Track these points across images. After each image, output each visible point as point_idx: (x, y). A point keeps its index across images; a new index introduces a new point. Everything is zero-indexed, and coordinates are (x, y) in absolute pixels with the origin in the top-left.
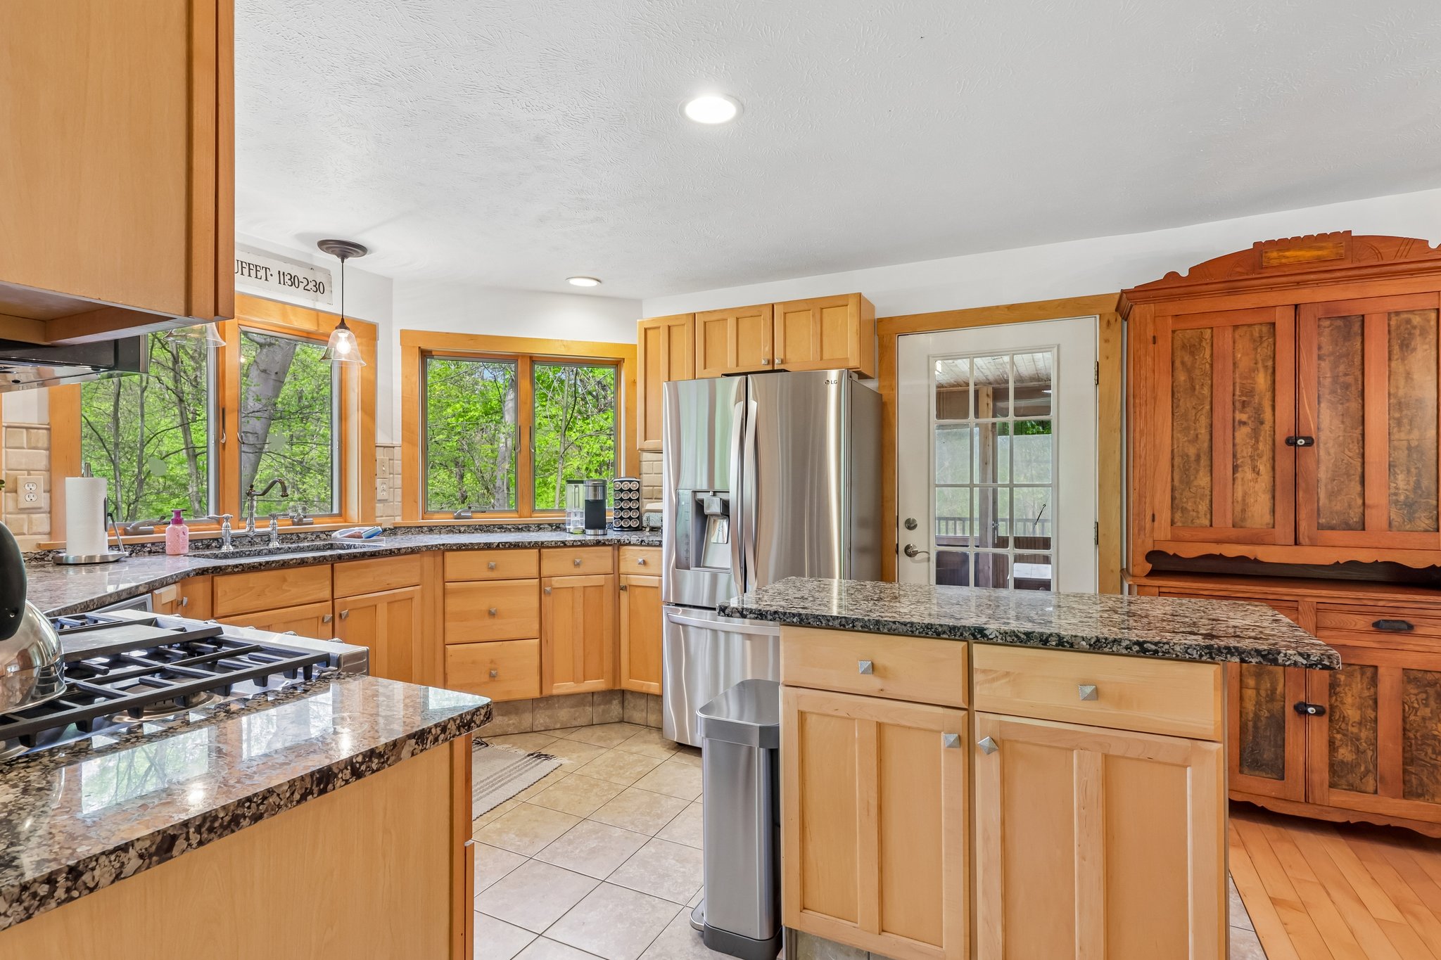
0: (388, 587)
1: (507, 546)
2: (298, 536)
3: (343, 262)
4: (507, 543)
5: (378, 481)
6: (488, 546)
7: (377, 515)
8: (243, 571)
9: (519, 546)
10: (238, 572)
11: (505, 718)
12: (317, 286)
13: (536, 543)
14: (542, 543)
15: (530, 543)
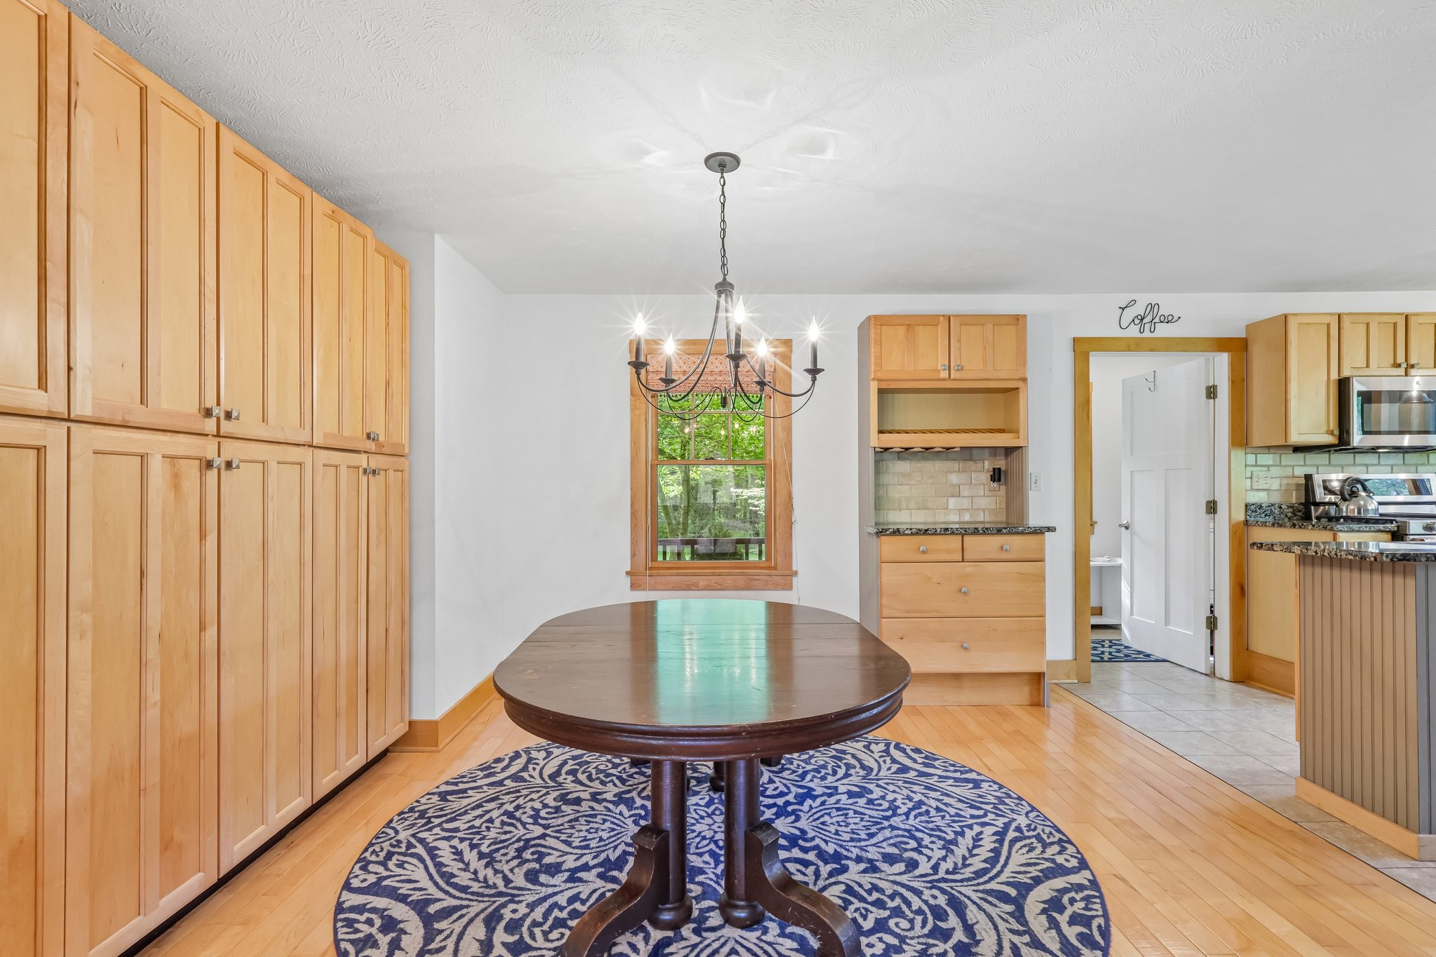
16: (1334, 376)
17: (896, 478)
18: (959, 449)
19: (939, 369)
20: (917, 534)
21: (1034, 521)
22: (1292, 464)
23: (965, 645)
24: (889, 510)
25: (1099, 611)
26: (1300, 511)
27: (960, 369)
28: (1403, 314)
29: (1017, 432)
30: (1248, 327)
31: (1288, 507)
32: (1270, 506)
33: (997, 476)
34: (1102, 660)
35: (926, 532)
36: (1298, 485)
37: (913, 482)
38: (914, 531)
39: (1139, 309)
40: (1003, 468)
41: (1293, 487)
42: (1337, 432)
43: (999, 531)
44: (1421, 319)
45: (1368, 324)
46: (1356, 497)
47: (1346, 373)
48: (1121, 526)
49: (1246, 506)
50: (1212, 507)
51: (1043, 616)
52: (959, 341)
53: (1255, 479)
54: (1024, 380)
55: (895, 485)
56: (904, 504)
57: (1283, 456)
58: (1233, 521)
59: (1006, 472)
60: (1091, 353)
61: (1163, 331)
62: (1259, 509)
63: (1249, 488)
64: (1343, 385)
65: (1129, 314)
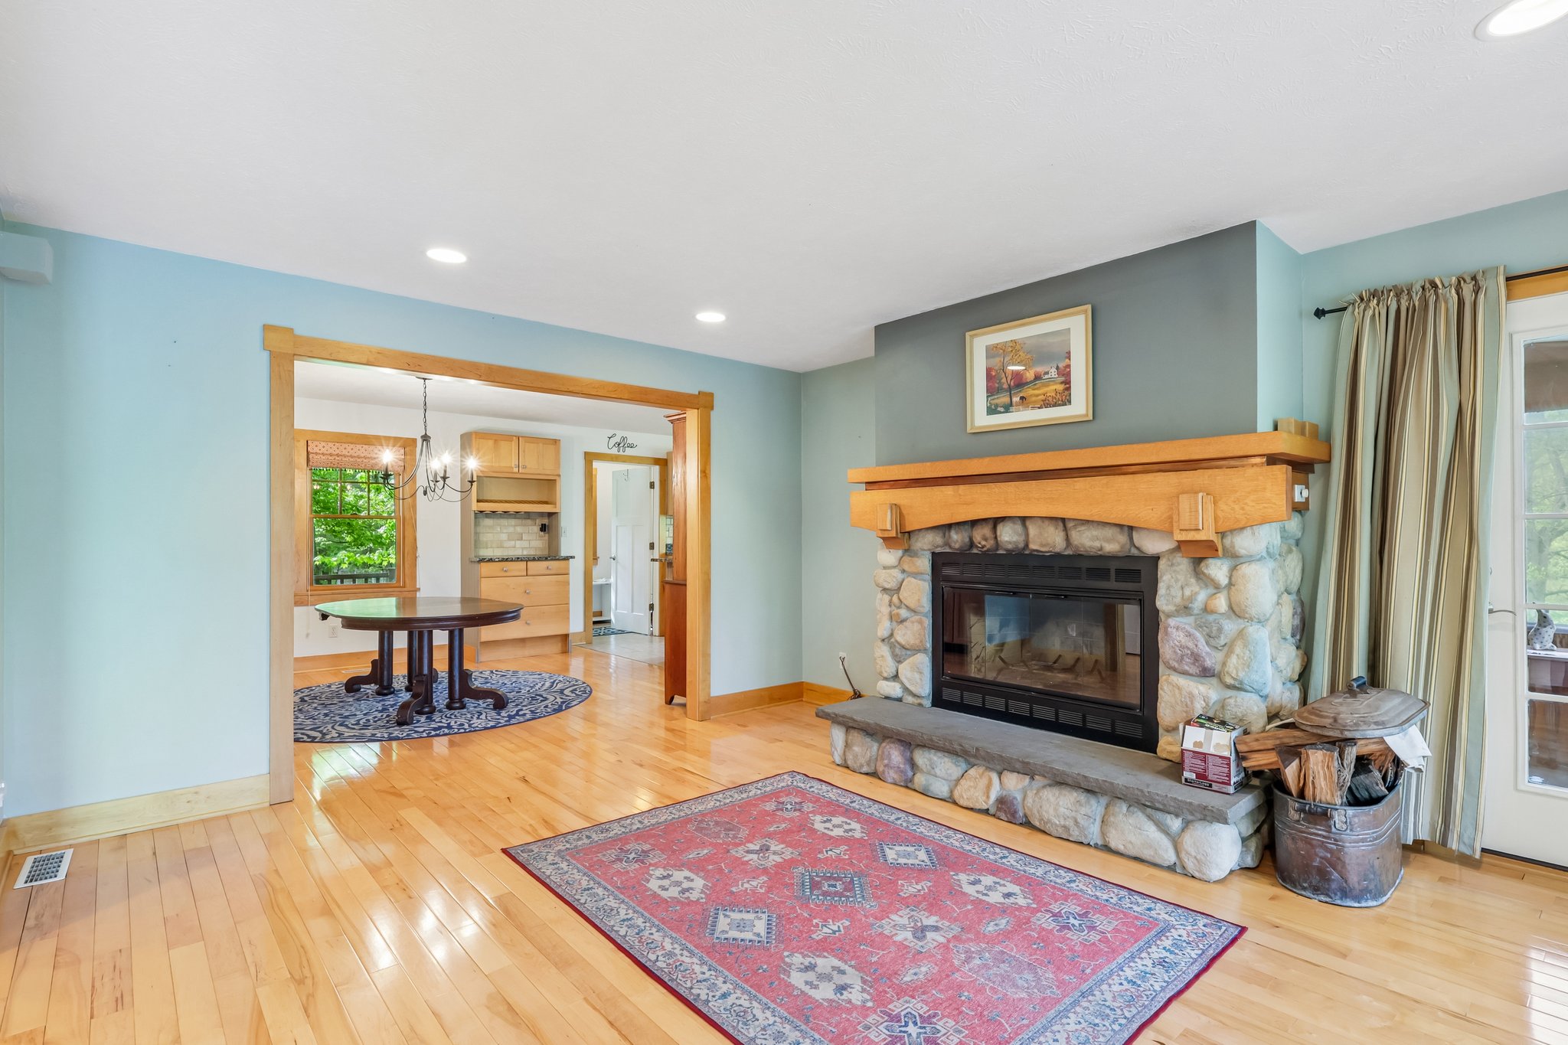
17: (487, 529)
18: (522, 513)
19: (513, 466)
20: (502, 561)
21: (563, 554)
23: (528, 622)
24: (485, 547)
25: (600, 614)
27: (525, 467)
29: (555, 504)
33: (543, 528)
34: (600, 635)
35: (507, 560)
37: (495, 531)
38: (500, 559)
39: (617, 439)
40: (547, 524)
43: (546, 559)
48: (611, 558)
49: (666, 545)
50: (652, 546)
51: (568, 604)
52: (524, 451)
53: (670, 531)
54: (559, 476)
55: (486, 533)
56: (489, 544)
58: (661, 553)
59: (548, 526)
60: (594, 461)
61: (629, 452)
63: (668, 536)
65: (613, 441)
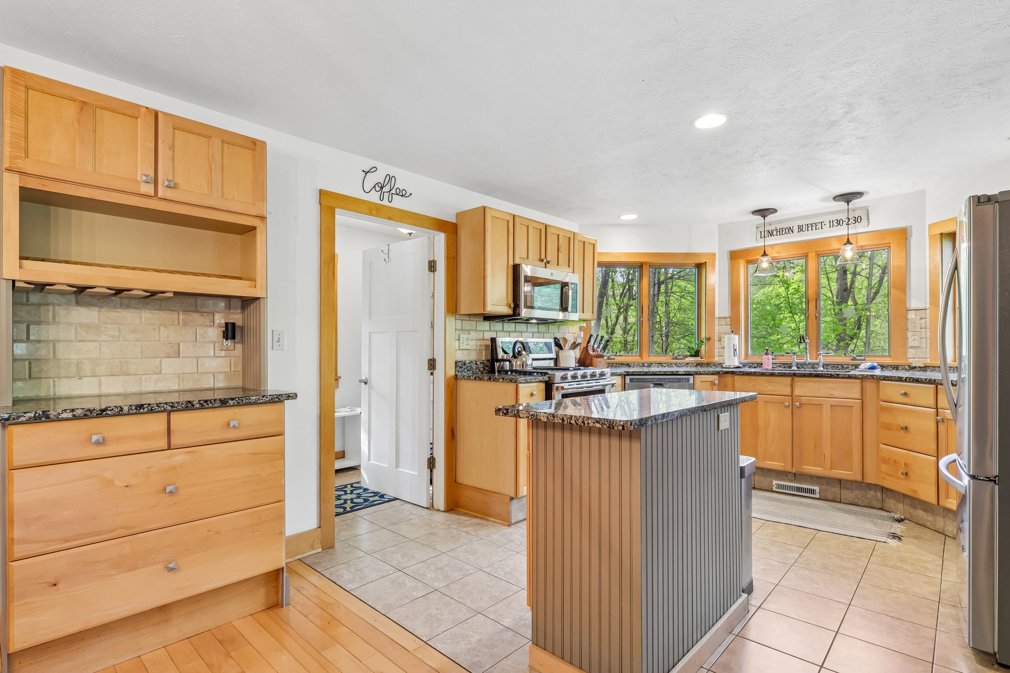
0: (831, 396)
1: (911, 380)
2: (843, 367)
3: (848, 205)
4: (911, 378)
5: (909, 334)
6: (900, 379)
7: (908, 357)
8: (743, 375)
9: (919, 381)
10: (741, 375)
11: (924, 513)
12: (856, 220)
13: (930, 380)
14: (935, 380)
15: (926, 379)
16: (511, 263)
17: (73, 331)
18: (172, 295)
19: (139, 179)
20: (85, 416)
21: (273, 386)
22: (483, 329)
23: (171, 566)
24: (60, 378)
25: (342, 455)
26: (487, 366)
27: (172, 186)
28: (544, 224)
29: (255, 280)
30: (459, 215)
31: (481, 363)
32: (470, 363)
33: (230, 332)
34: (345, 512)
35: (102, 413)
36: (486, 346)
37: (103, 337)
38: (78, 412)
39: (379, 177)
40: (239, 323)
41: (483, 348)
42: (512, 306)
43: (224, 403)
44: (553, 231)
45: (528, 226)
46: (521, 355)
47: (517, 261)
48: (361, 381)
49: (456, 363)
50: (432, 364)
51: (282, 501)
52: (172, 148)
53: (461, 341)
54: (263, 218)
55: (71, 341)
56: (87, 368)
57: (478, 322)
58: (448, 376)
59: (242, 328)
60: (337, 210)
61: (398, 203)
62: (464, 365)
63: (458, 348)
64: (516, 269)
65: (372, 180)
